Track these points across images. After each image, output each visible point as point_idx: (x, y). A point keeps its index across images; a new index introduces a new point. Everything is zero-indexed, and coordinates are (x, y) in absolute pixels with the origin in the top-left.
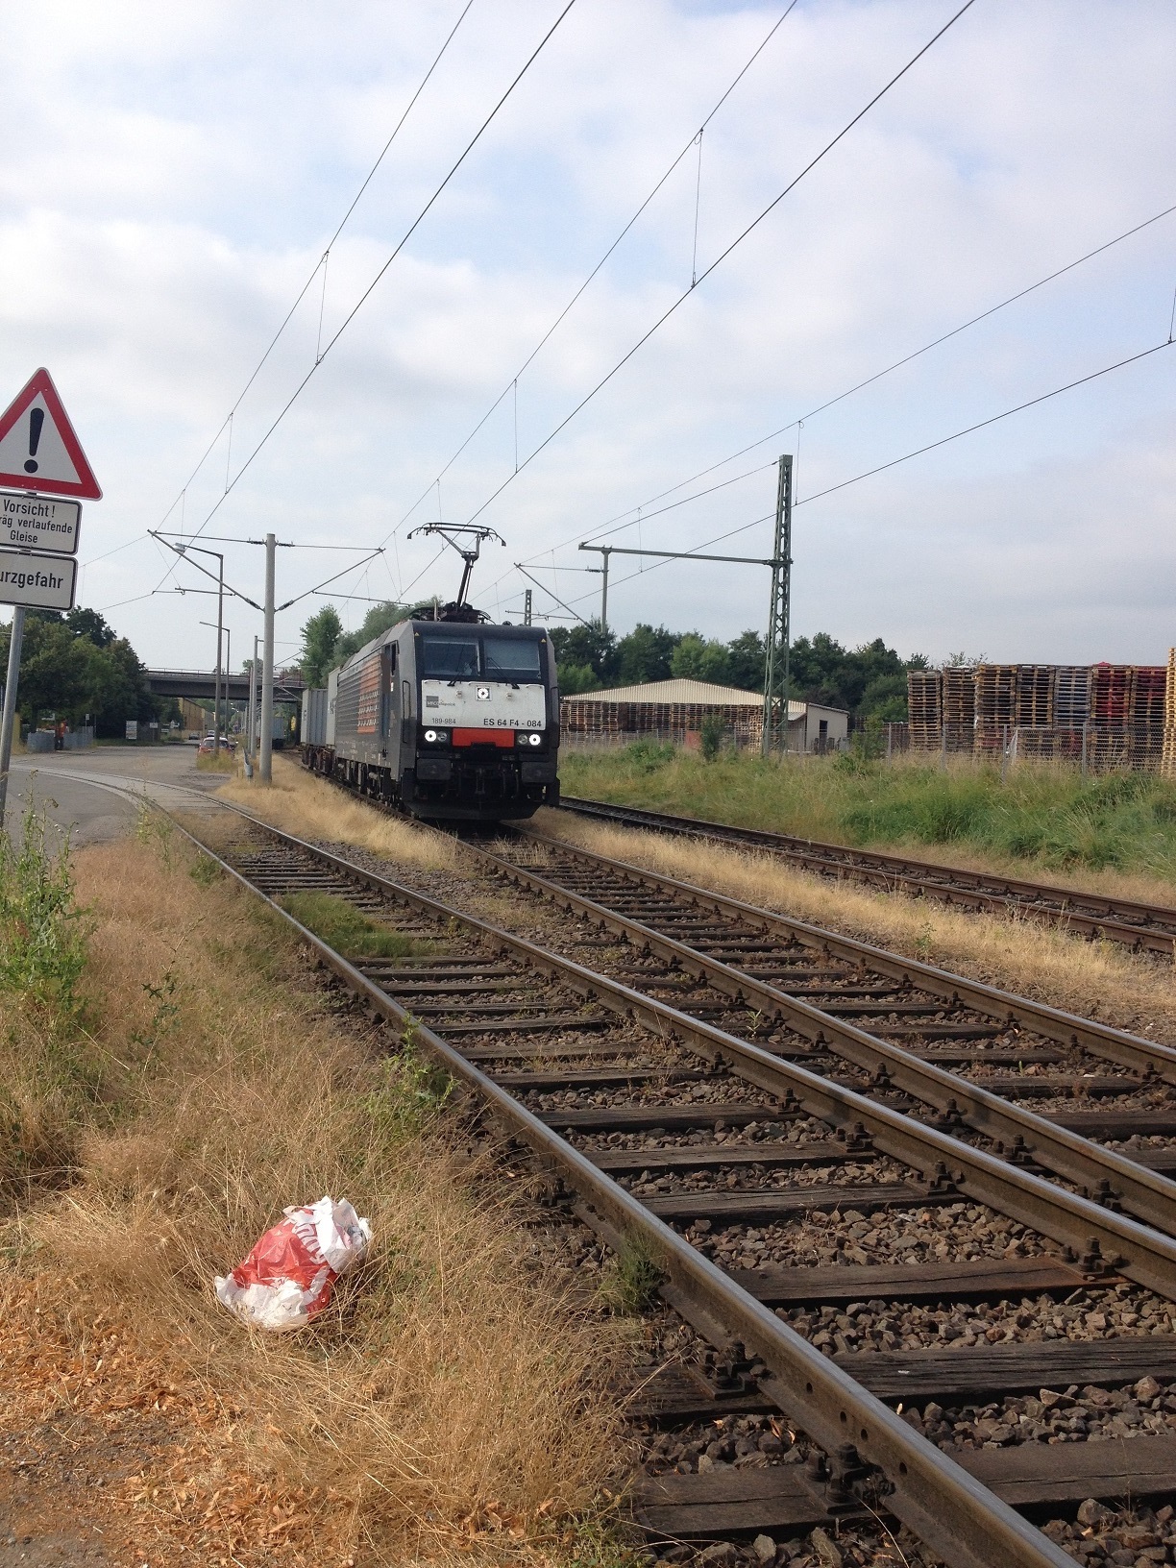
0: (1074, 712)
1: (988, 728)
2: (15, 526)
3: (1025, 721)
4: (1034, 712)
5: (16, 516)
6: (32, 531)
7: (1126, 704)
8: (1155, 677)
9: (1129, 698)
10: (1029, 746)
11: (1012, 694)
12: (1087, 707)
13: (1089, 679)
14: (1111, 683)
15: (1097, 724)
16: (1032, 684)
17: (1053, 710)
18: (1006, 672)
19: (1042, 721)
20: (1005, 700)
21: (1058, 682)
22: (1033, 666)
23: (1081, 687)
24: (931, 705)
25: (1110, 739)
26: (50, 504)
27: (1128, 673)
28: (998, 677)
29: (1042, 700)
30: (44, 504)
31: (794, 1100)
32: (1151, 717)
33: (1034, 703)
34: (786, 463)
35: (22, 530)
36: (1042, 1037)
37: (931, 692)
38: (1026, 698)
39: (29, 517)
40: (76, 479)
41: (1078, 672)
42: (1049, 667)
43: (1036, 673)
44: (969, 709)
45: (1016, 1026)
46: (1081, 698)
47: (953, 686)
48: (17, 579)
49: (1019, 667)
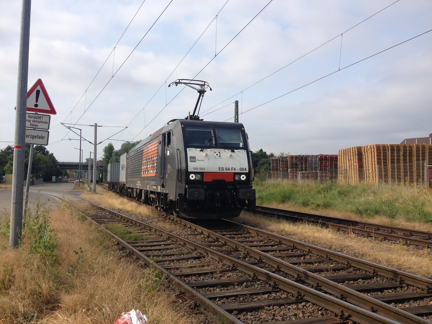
0: (314, 167)
1: (292, 172)
2: (31, 122)
3: (302, 170)
4: (304, 168)
5: (33, 119)
6: (36, 123)
7: (328, 165)
8: (335, 158)
9: (328, 163)
10: (303, 177)
11: (298, 163)
12: (318, 166)
13: (318, 158)
14: (323, 159)
15: (320, 171)
16: (303, 160)
17: (309, 167)
18: (296, 157)
19: (306, 170)
20: (296, 164)
21: (310, 159)
22: (303, 155)
23: (316, 160)
24: (277, 166)
25: (324, 174)
26: (42, 116)
27: (328, 157)
28: (294, 158)
29: (306, 164)
30: (40, 116)
31: (256, 276)
32: (334, 168)
33: (304, 165)
34: (237, 103)
35: (33, 123)
36: (318, 255)
37: (277, 163)
38: (302, 164)
39: (36, 120)
40: (49, 109)
41: (315, 157)
42: (307, 155)
43: (304, 157)
44: (287, 167)
45: (311, 253)
46: (316, 164)
47: (283, 161)
48: (32, 137)
49: (299, 156)
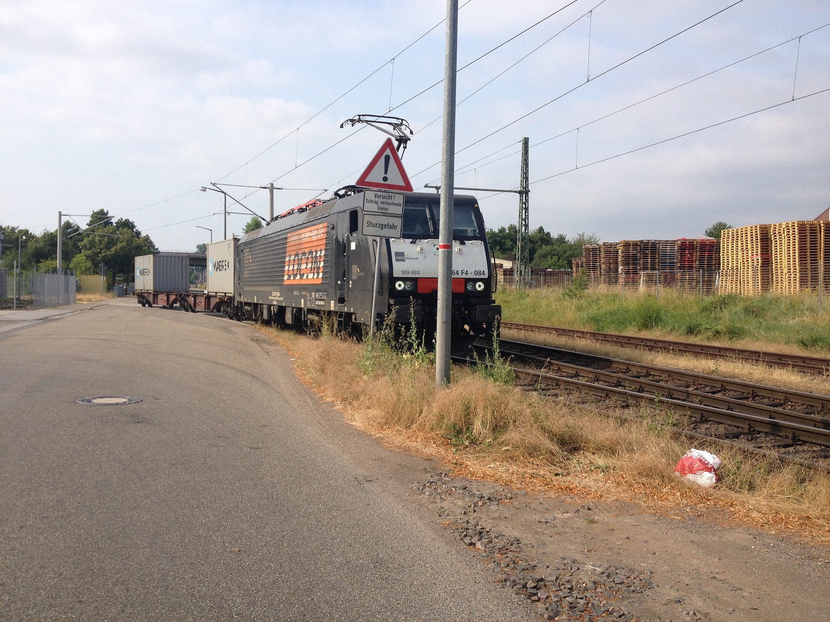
0: (669, 263)
1: (627, 273)
3: (645, 268)
4: (649, 264)
7: (695, 259)
8: (708, 245)
9: (696, 255)
10: (650, 280)
11: (639, 255)
12: (676, 261)
13: (676, 246)
14: (687, 248)
15: (680, 269)
16: (648, 250)
17: (659, 262)
18: (635, 244)
19: (653, 269)
20: (635, 258)
21: (661, 248)
22: (648, 241)
23: (672, 250)
24: (595, 261)
25: (687, 276)
27: (695, 243)
28: (631, 247)
29: (653, 258)
32: (707, 264)
33: (649, 259)
34: (526, 142)
37: (595, 255)
38: (645, 257)
41: (663, 243)
42: (656, 241)
43: (650, 244)
44: (617, 263)
46: (672, 257)
47: (607, 252)
49: (642, 242)
